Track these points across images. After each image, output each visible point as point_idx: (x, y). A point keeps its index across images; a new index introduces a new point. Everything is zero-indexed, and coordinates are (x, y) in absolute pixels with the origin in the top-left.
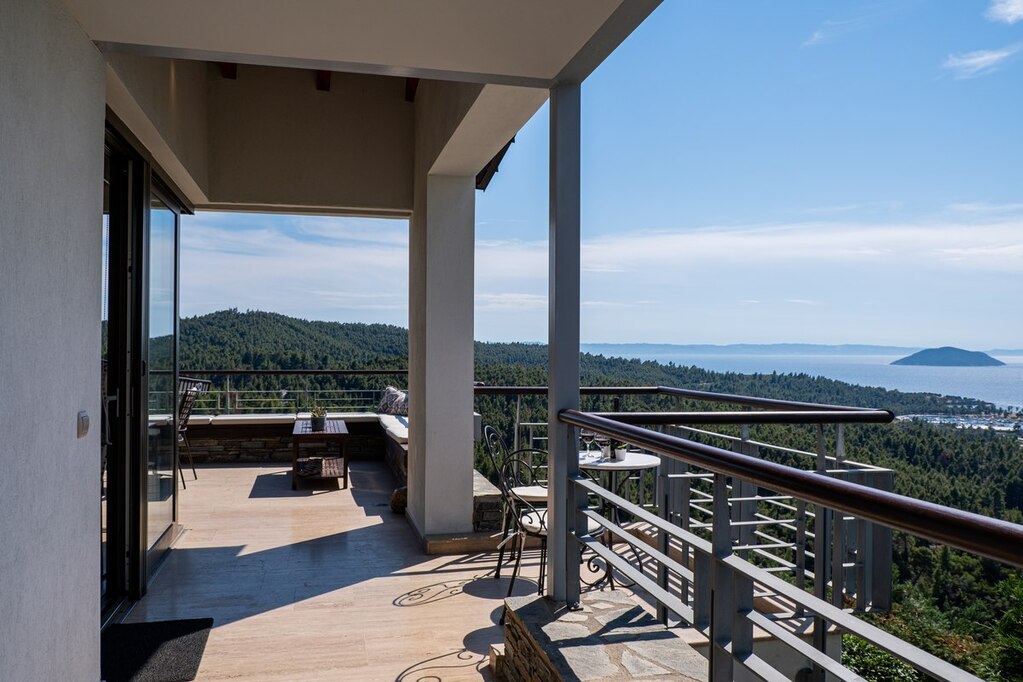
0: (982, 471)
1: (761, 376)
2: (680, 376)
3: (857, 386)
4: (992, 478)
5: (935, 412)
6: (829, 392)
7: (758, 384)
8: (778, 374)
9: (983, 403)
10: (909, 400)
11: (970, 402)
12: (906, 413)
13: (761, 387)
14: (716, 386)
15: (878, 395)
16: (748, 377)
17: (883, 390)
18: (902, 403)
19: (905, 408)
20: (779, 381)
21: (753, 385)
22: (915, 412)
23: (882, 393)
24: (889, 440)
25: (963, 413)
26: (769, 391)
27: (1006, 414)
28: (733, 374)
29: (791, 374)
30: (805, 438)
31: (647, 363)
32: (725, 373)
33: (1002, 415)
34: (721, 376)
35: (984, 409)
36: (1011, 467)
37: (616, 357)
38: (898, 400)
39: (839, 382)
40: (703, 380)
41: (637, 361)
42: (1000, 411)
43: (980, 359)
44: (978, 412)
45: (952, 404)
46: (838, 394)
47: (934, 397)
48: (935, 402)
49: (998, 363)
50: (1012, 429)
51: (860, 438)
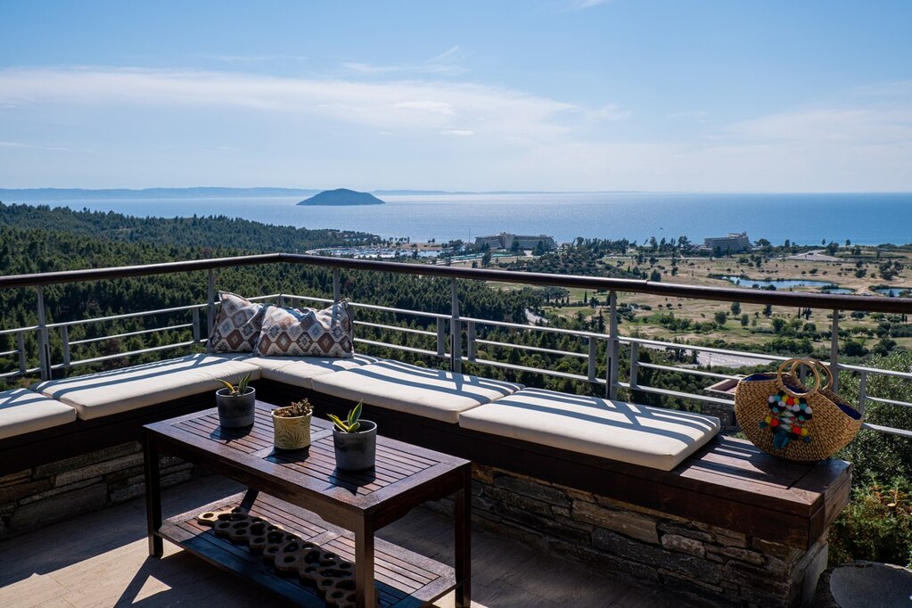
0: (378, 292)
1: (182, 219)
2: (96, 223)
3: (271, 226)
4: (386, 297)
5: (336, 246)
6: (247, 232)
7: (180, 227)
8: (199, 217)
9: (372, 236)
10: (315, 236)
11: (362, 235)
12: (313, 248)
13: (183, 230)
14: (137, 232)
15: (289, 233)
16: (169, 221)
17: (294, 228)
18: (310, 239)
19: (312, 243)
20: (200, 223)
21: (175, 228)
22: (320, 247)
23: (293, 231)
24: (305, 273)
25: (357, 245)
26: (191, 234)
27: (389, 244)
28: (153, 219)
29: (211, 217)
30: (234, 277)
31: (57, 209)
32: (145, 218)
33: (386, 245)
34: (141, 221)
35: (372, 241)
36: (398, 287)
37: (19, 203)
38: (306, 237)
39: (256, 223)
40: (122, 225)
41: (47, 208)
42: (384, 242)
43: (366, 199)
44: (368, 243)
45: (349, 238)
46: (255, 234)
47: (334, 232)
48: (335, 236)
49: (380, 202)
50: (394, 256)
51: (281, 273)
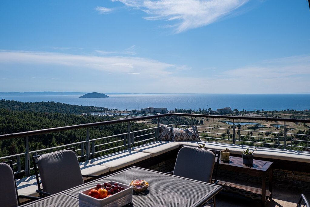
0: (108, 128)
1: (38, 103)
2: (7, 104)
3: (70, 105)
4: (110, 129)
5: (93, 112)
6: (61, 107)
7: (37, 105)
8: (44, 102)
9: (105, 108)
10: (85, 109)
11: (102, 108)
12: (85, 112)
13: (38, 106)
14: (22, 107)
15: (76, 107)
16: (33, 103)
17: (78, 106)
18: (84, 110)
19: (84, 111)
20: (45, 104)
21: (35, 106)
22: (87, 112)
23: (77, 107)
24: (82, 121)
25: (100, 111)
26: (41, 108)
27: (111, 111)
28: (28, 103)
29: (49, 102)
30: (57, 123)
32: (25, 102)
33: (110, 111)
34: (23, 103)
35: (105, 110)
36: (115, 126)
38: (82, 109)
39: (64, 104)
40: (16, 105)
42: (109, 110)
43: (103, 96)
44: (104, 111)
45: (97, 109)
46: (64, 108)
47: (92, 107)
48: (92, 109)
49: (108, 97)
50: (113, 115)
51: (74, 121)
